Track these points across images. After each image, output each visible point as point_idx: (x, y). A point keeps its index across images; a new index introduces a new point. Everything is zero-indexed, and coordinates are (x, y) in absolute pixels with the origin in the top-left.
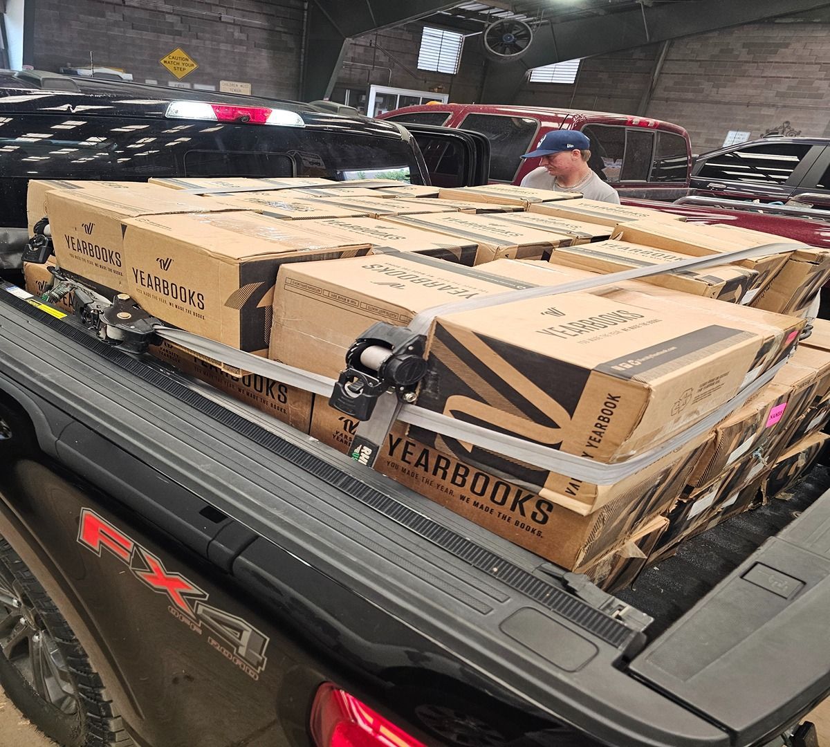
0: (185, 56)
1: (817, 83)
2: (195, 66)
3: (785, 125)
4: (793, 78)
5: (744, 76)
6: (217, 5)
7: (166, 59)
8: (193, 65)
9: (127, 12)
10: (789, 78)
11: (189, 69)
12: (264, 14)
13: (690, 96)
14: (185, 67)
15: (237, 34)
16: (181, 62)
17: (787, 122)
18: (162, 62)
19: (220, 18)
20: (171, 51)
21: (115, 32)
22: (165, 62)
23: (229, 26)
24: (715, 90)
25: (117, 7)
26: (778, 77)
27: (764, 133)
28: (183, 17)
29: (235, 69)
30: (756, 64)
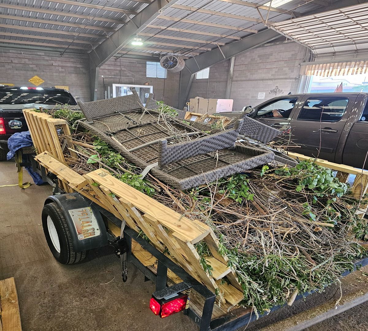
0: (39, 78)
1: (284, 69)
2: (43, 81)
3: (277, 88)
4: (276, 68)
5: (260, 69)
6: (51, 60)
7: (31, 79)
8: (42, 81)
9: (13, 64)
10: (275, 68)
11: (41, 83)
12: (71, 62)
13: (244, 79)
14: (39, 82)
15: (60, 70)
16: (37, 80)
17: (277, 87)
18: (29, 81)
19: (52, 64)
20: (33, 77)
21: (9, 71)
22: (30, 81)
23: (56, 67)
24: (252, 75)
25: (10, 64)
26: (271, 68)
27: (270, 92)
28: (37, 65)
29: (61, 82)
30: (263, 64)
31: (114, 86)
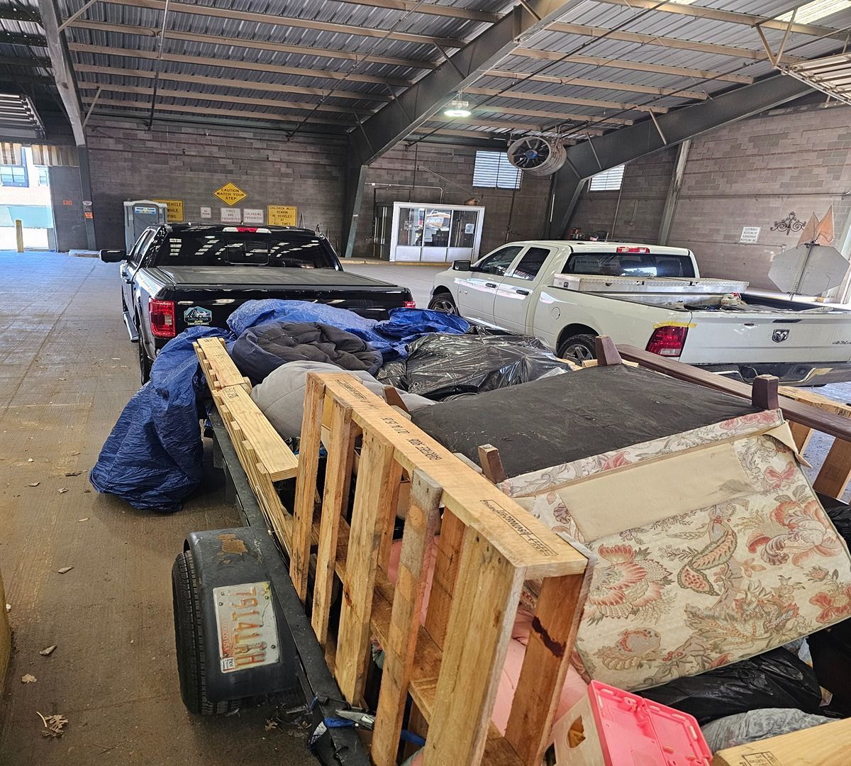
0: (236, 189)
1: (816, 171)
2: (245, 195)
3: (791, 217)
4: (794, 168)
5: (751, 170)
6: (265, 149)
7: (220, 191)
8: (243, 195)
9: (186, 159)
10: (791, 168)
11: (239, 198)
12: (308, 152)
13: (709, 192)
14: (235, 196)
15: (283, 170)
16: (232, 193)
17: (792, 214)
18: (216, 193)
19: (268, 158)
20: (224, 185)
21: (177, 174)
22: (218, 193)
23: (276, 163)
24: (729, 185)
25: (179, 157)
26: (781, 168)
27: (773, 226)
28: (234, 161)
29: (281, 196)
30: (762, 157)
31: (397, 206)
